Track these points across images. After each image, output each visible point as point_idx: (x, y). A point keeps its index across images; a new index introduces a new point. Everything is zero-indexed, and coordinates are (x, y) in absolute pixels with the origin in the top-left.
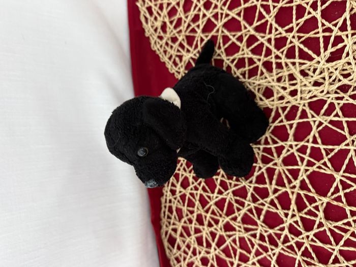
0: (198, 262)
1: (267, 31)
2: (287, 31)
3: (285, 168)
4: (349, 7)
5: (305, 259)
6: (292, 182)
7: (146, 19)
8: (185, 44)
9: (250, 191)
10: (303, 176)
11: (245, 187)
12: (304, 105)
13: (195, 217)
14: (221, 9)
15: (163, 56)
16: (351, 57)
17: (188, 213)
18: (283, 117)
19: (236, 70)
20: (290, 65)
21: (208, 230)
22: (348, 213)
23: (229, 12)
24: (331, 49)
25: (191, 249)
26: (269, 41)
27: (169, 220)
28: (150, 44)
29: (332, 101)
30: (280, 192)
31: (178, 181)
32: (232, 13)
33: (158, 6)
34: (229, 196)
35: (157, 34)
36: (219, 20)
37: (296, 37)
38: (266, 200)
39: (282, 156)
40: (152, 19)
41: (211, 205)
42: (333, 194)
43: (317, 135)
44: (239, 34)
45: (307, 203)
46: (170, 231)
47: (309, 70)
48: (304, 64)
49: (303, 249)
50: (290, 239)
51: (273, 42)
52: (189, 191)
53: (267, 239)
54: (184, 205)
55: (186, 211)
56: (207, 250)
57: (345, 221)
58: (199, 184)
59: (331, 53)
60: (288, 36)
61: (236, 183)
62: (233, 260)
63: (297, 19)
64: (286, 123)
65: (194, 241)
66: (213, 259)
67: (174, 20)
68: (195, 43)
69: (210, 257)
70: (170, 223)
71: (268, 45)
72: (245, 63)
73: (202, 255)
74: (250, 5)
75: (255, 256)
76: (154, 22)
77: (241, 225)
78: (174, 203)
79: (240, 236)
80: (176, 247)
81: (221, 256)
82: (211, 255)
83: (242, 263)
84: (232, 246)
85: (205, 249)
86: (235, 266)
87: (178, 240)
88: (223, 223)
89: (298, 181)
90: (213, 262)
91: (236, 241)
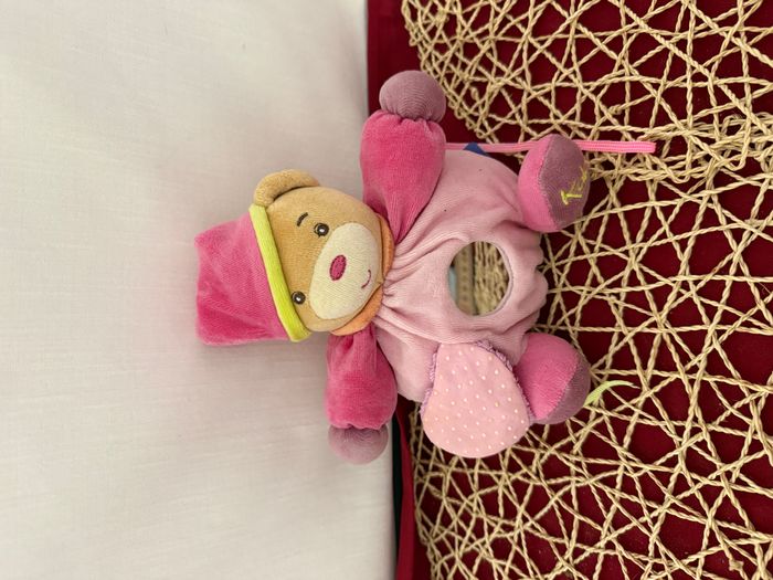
0: (487, 550)
3: (674, 331)
5: (725, 525)
6: (690, 360)
10: (713, 344)
12: (710, 201)
18: (666, 227)
21: (509, 477)
25: (472, 523)
27: (425, 462)
30: (665, 383)
38: (634, 401)
39: (666, 308)
45: (724, 402)
46: (427, 484)
49: (719, 501)
50: (690, 483)
53: (638, 487)
56: (506, 522)
62: (565, 541)
64: (672, 238)
65: (479, 505)
66: (519, 544)
69: (512, 538)
70: (426, 467)
73: (494, 535)
75: (612, 529)
77: (580, 459)
79: (578, 485)
80: (438, 520)
81: (537, 534)
82: (515, 534)
83: (585, 547)
84: (561, 509)
85: (501, 522)
86: (569, 555)
87: (444, 503)
88: (543, 461)
89: (702, 357)
90: (519, 550)
91: (571, 496)
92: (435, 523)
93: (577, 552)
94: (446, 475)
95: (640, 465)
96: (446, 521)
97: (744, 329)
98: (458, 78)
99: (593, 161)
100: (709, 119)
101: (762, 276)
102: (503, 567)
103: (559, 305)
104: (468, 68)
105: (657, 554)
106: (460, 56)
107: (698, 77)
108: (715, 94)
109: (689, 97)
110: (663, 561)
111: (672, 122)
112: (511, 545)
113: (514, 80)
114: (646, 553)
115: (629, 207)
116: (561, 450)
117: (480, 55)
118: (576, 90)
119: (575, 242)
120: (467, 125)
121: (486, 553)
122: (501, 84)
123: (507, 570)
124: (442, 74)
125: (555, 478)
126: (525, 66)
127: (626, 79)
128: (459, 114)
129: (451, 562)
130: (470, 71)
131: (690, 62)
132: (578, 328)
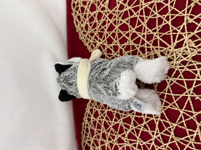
1: (143, 31)
2: (153, 31)
4: (186, 20)
7: (77, 22)
8: (98, 37)
9: (133, 119)
10: (162, 111)
11: (130, 117)
13: (101, 135)
14: (118, 19)
15: (85, 43)
16: (187, 46)
17: (97, 132)
19: (125, 51)
20: (155, 50)
21: (109, 142)
22: (188, 133)
23: (122, 20)
24: (177, 42)
26: (144, 36)
27: (86, 136)
28: (79, 36)
29: (178, 70)
30: (149, 120)
31: (92, 113)
32: (124, 21)
33: (84, 16)
34: (120, 122)
35: (83, 31)
36: (117, 25)
37: (158, 34)
38: (141, 124)
40: (80, 22)
41: (111, 128)
42: (179, 122)
43: (170, 88)
44: (127, 32)
45: (165, 127)
46: (86, 143)
47: (165, 52)
48: (163, 49)
50: (156, 148)
51: (146, 37)
52: (98, 119)
54: (95, 128)
55: (96, 131)
57: (186, 137)
58: (104, 115)
59: (177, 44)
60: (153, 34)
61: (125, 115)
63: (158, 25)
65: (100, 149)
67: (92, 24)
68: (103, 36)
70: (86, 138)
71: (143, 39)
72: (130, 48)
74: (133, 17)
76: (81, 24)
77: (127, 139)
78: (89, 126)
79: (127, 146)
87: (91, 148)
88: (117, 138)
91: (125, 149)
94: (92, 140)
95: (143, 142)
97: (170, 108)
101: (175, 94)
106: (90, 36)
116: (122, 136)
125: (121, 143)
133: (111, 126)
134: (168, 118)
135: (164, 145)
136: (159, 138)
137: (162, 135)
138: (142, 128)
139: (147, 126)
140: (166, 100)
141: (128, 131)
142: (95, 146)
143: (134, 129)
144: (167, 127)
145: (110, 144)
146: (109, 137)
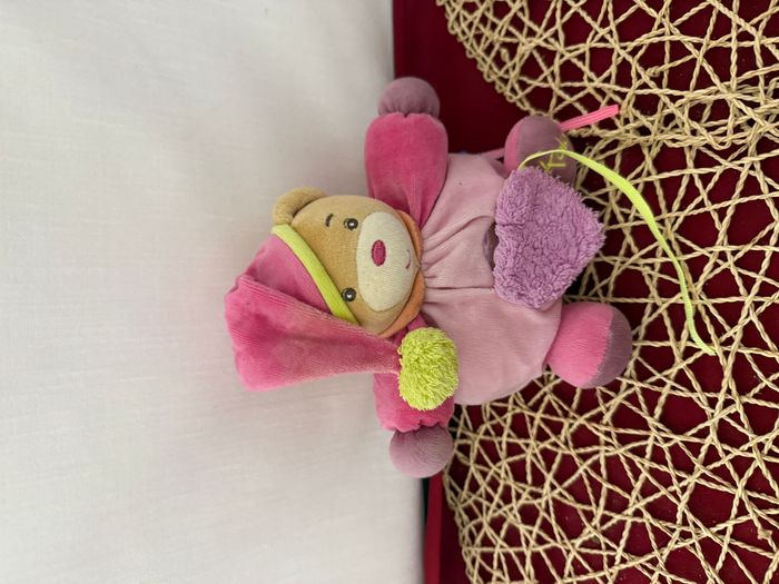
0: (515, 516)
3: (709, 302)
5: (756, 495)
6: (725, 332)
9: (634, 357)
10: (749, 316)
12: (752, 168)
13: (509, 421)
17: (494, 413)
18: (704, 195)
21: (538, 446)
25: (500, 489)
27: (453, 429)
30: (698, 355)
38: (666, 373)
39: (702, 279)
41: (545, 394)
45: (760, 374)
46: (455, 451)
49: (750, 472)
50: (721, 454)
53: (668, 457)
55: (488, 410)
56: (534, 489)
62: (593, 508)
64: (710, 207)
65: (506, 473)
66: (547, 510)
69: (540, 504)
70: (454, 435)
73: (522, 502)
75: (640, 497)
77: (610, 429)
79: (608, 454)
80: (466, 487)
81: (565, 501)
82: (543, 501)
83: (612, 514)
84: (589, 477)
85: (529, 489)
86: (596, 521)
87: (473, 469)
88: (572, 430)
89: (738, 328)
90: (546, 516)
91: (600, 465)
92: (462, 489)
93: (605, 519)
94: (474, 442)
95: (672, 436)
96: (474, 487)
98: (487, 39)
99: (628, 127)
100: (754, 81)
102: (531, 532)
103: (591, 275)
104: (499, 28)
105: (685, 523)
106: (490, 16)
107: (744, 36)
108: (762, 54)
109: (734, 57)
110: (691, 529)
111: (715, 85)
112: (538, 511)
113: (546, 41)
114: (674, 521)
115: (666, 175)
116: (590, 420)
117: (511, 15)
118: (612, 50)
119: (609, 211)
120: (497, 88)
121: (513, 518)
122: (533, 45)
123: (534, 535)
124: (471, 34)
125: (584, 446)
126: (558, 26)
127: (666, 38)
128: (489, 77)
129: (479, 527)
130: (500, 31)
131: (736, 19)
132: (611, 298)
133: (546, 389)
134: (772, 340)
135: (754, 440)
136: (735, 416)
137: (746, 406)
138: (670, 383)
139: (690, 374)
140: (767, 274)
141: (612, 402)
142: (486, 465)
143: (638, 390)
144: (767, 376)
145: (545, 452)
146: (539, 428)
